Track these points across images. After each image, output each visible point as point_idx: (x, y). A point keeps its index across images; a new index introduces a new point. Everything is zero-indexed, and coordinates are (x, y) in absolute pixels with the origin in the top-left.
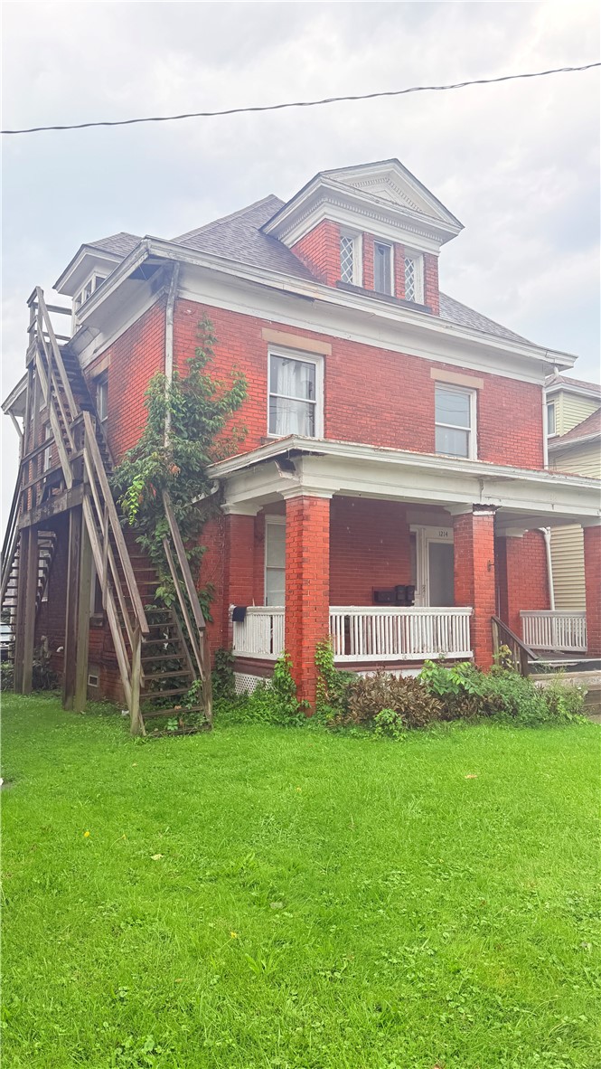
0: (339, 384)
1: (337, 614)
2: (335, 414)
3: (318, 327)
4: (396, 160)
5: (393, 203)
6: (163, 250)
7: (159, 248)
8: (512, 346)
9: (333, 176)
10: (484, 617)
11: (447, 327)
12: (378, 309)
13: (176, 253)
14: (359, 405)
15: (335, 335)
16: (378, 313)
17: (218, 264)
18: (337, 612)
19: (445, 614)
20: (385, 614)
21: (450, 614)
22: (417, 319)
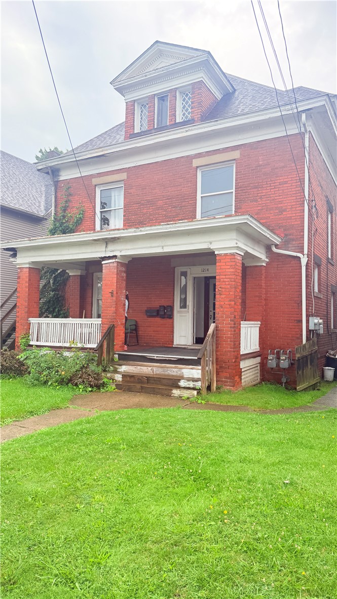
0: (131, 193)
1: (34, 322)
2: (128, 211)
3: (119, 166)
4: (157, 42)
5: (155, 70)
6: (41, 165)
7: (39, 166)
8: (247, 118)
9: (119, 79)
10: (107, 324)
11: (187, 131)
12: (138, 143)
13: (45, 164)
14: (142, 202)
15: (127, 167)
16: (138, 145)
17: (60, 160)
18: (34, 321)
19: (87, 322)
20: (56, 322)
21: (90, 323)
22: (164, 136)
